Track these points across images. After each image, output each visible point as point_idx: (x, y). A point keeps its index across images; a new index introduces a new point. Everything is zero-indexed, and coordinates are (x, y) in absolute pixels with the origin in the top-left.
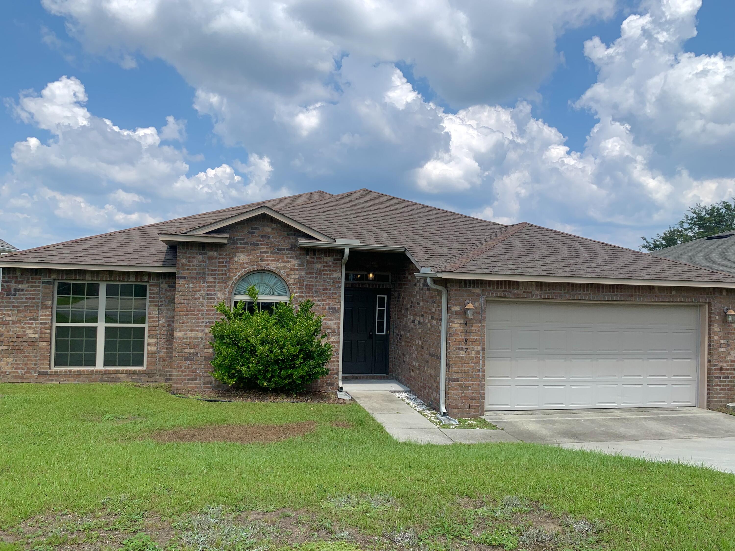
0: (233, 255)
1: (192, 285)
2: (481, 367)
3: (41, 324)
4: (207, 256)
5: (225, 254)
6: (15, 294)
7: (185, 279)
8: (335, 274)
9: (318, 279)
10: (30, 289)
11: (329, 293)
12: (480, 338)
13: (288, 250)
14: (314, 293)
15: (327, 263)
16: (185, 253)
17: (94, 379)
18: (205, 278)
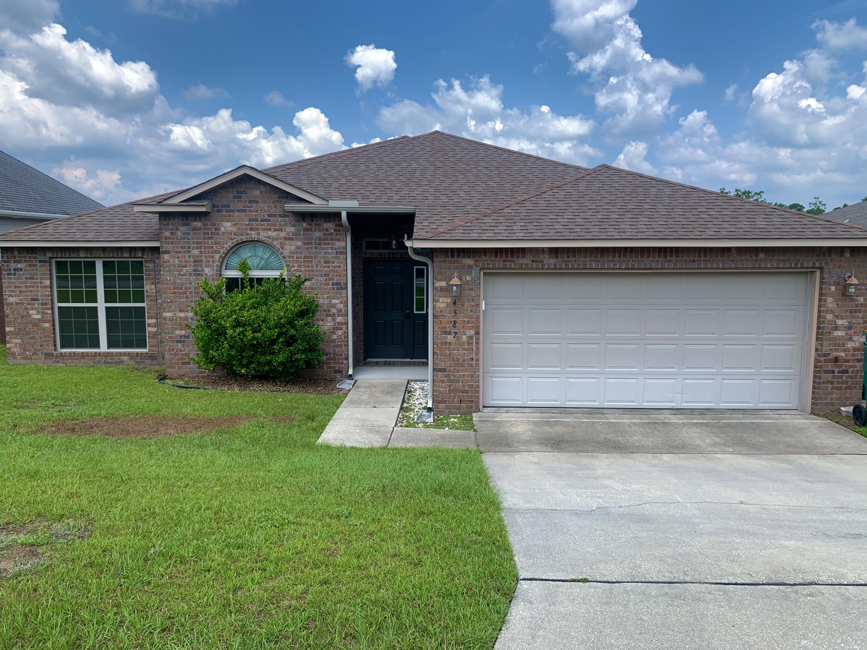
0: (218, 224)
1: (178, 261)
2: (474, 355)
3: (42, 304)
4: (190, 227)
5: (209, 223)
6: (15, 274)
7: (169, 254)
8: (338, 244)
9: (318, 250)
10: (28, 268)
11: (332, 266)
12: (474, 320)
13: (280, 216)
14: (315, 266)
15: (327, 230)
16: (168, 225)
17: (98, 362)
18: (190, 252)
